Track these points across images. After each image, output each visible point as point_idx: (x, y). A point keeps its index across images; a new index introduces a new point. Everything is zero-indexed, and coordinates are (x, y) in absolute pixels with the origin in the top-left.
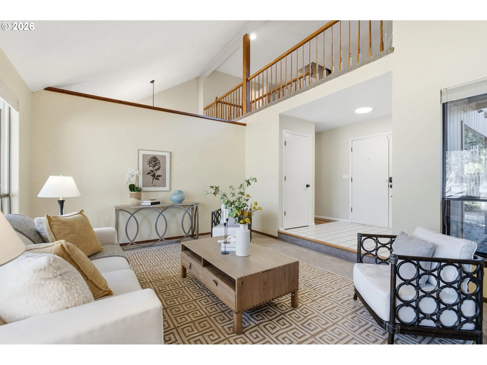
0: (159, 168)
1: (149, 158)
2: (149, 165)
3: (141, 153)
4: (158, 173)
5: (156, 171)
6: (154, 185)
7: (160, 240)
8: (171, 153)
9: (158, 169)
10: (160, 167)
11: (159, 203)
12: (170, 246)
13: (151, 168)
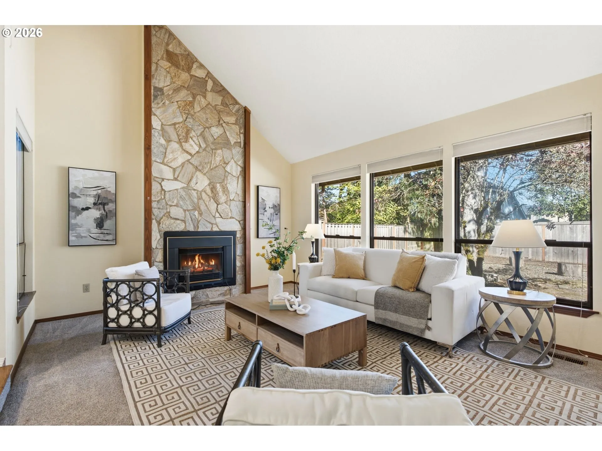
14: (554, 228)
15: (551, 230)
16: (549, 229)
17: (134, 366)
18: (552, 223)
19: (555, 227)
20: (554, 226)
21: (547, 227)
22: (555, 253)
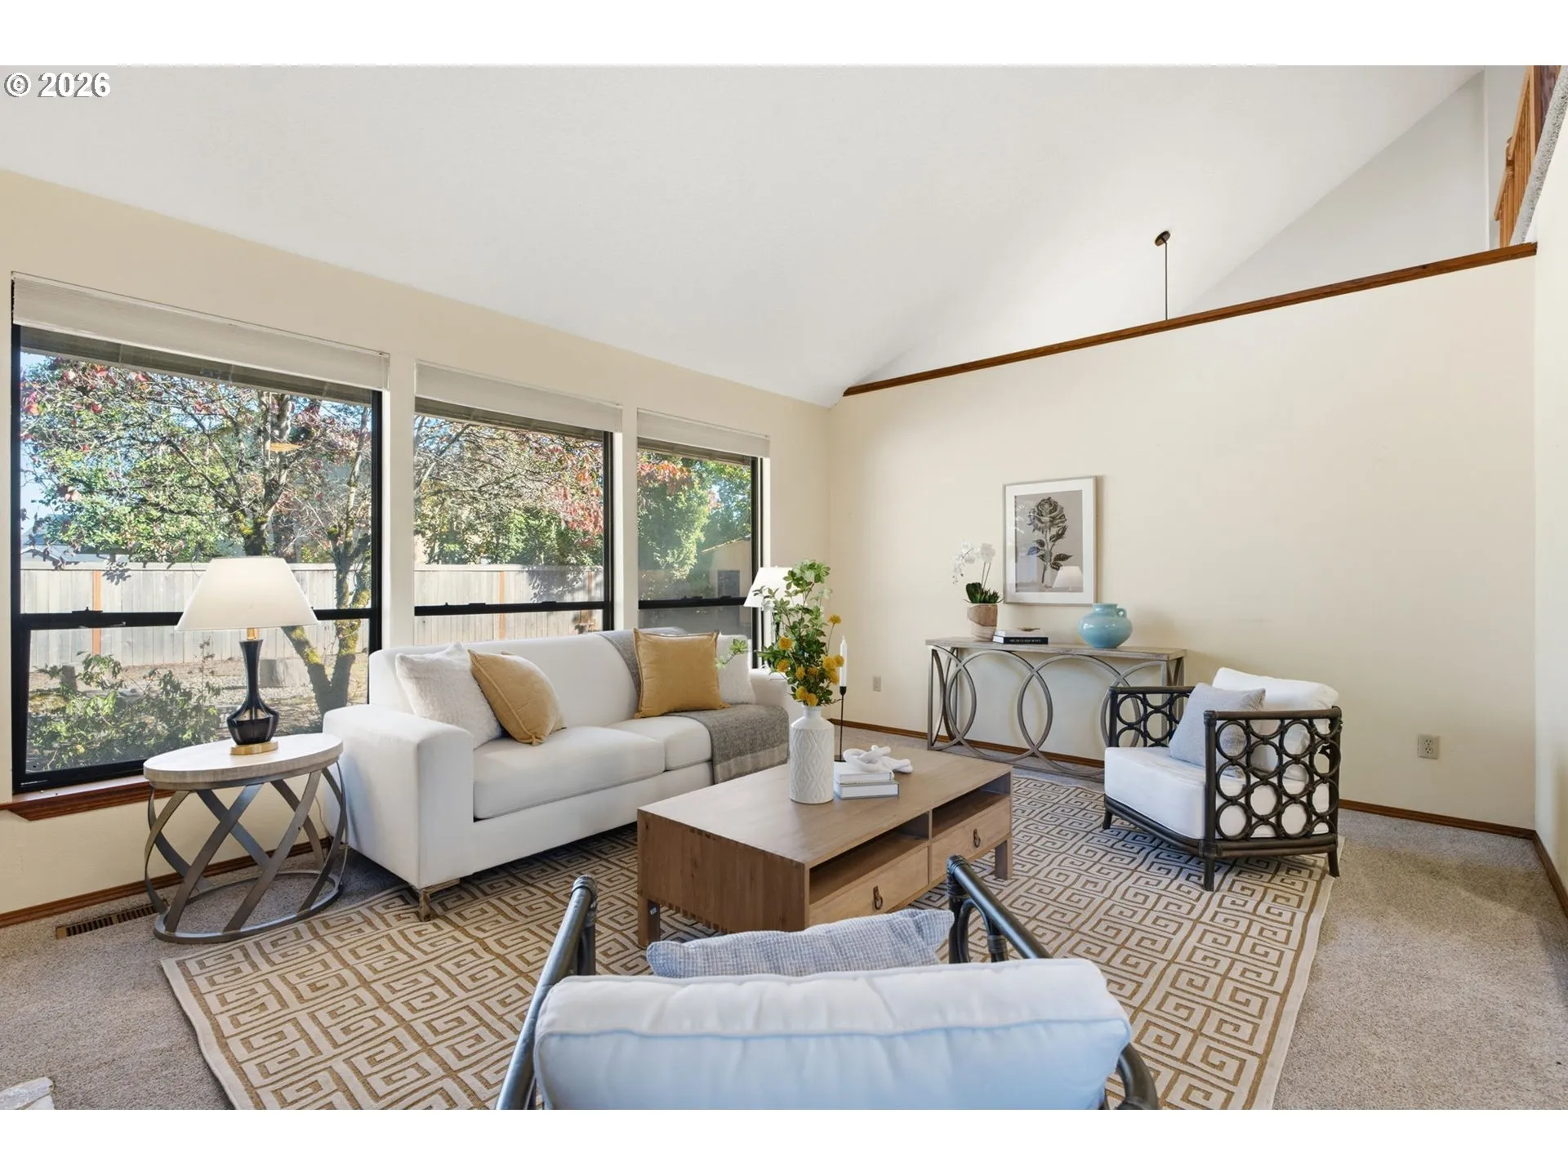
0: (1063, 533)
1: (1033, 504)
2: (1032, 527)
3: (1012, 492)
4: (1060, 548)
5: (1054, 541)
6: (1046, 586)
7: (1027, 753)
8: (1098, 483)
9: (1059, 536)
10: (1064, 529)
11: (1044, 641)
12: (1056, 780)
13: (1038, 535)
14: (124, 579)
15: (117, 584)
16: (112, 581)
17: (1275, 933)
18: (121, 566)
19: (129, 576)
20: (126, 574)
21: (106, 577)
22: (129, 643)
